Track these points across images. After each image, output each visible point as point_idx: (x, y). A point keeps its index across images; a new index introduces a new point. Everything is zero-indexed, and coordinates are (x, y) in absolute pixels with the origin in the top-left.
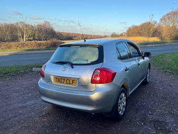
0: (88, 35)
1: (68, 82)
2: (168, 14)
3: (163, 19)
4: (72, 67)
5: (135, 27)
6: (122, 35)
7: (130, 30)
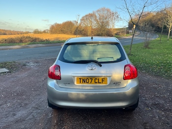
0: (6, 31)
1: (97, 81)
2: (86, 16)
3: (82, 20)
4: (101, 66)
5: (58, 25)
6: (44, 32)
7: (52, 27)
